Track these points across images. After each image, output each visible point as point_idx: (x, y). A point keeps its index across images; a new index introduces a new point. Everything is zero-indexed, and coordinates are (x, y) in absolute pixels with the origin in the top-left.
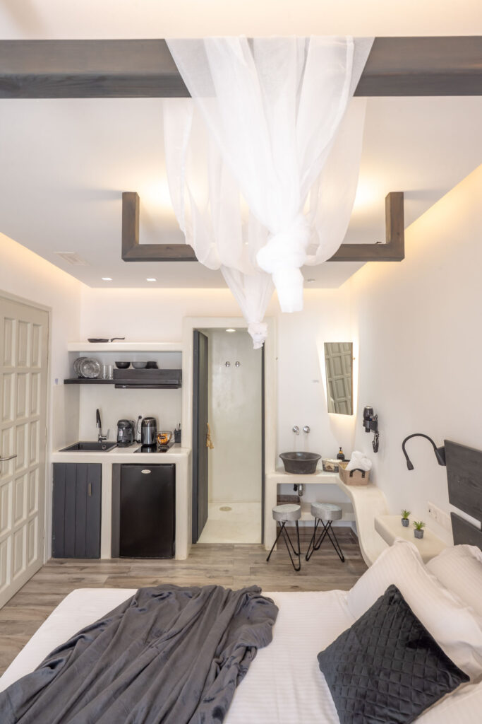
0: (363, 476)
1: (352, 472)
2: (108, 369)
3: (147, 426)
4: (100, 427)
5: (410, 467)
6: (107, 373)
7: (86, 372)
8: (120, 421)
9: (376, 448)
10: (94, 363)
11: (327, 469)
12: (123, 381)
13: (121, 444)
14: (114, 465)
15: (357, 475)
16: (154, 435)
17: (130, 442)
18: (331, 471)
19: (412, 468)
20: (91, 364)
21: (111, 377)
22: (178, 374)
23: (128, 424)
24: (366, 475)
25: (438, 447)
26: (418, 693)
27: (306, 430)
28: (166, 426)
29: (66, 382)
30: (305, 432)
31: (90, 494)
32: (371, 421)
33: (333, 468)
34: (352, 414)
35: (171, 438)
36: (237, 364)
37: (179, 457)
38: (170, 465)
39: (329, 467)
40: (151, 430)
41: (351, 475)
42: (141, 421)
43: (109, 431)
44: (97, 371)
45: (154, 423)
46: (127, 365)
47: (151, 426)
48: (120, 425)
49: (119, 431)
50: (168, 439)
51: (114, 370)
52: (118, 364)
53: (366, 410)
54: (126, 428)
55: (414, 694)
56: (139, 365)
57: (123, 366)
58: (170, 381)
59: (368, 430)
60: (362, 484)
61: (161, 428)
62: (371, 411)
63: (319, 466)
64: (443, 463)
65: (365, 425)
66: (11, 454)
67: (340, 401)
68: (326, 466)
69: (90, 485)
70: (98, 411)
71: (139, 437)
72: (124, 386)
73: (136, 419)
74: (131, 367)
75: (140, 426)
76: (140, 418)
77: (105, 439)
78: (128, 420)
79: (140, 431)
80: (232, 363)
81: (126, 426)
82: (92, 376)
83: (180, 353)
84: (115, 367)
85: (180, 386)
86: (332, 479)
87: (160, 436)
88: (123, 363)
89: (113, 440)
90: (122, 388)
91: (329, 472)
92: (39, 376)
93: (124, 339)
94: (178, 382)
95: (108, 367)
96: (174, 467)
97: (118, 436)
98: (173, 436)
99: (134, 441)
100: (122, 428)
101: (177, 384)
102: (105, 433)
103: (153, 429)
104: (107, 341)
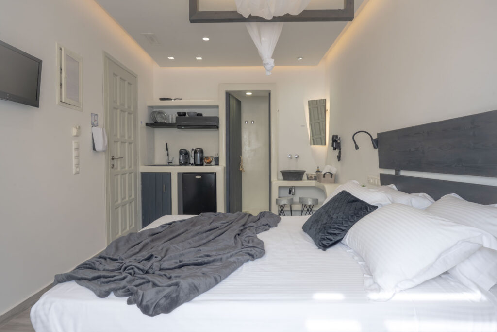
0: (331, 177)
1: (324, 174)
2: (172, 117)
3: (197, 153)
4: (168, 155)
5: (357, 147)
6: (172, 120)
7: (159, 119)
8: (181, 150)
9: (339, 158)
10: (164, 114)
11: (309, 178)
12: (182, 124)
13: (181, 164)
14: (178, 173)
15: (328, 177)
16: (202, 159)
17: (187, 163)
18: (312, 180)
19: (358, 148)
20: (162, 115)
21: (174, 121)
22: (216, 119)
23: (185, 151)
24: (333, 176)
25: (374, 138)
26: (352, 216)
27: (296, 156)
28: (209, 153)
29: (147, 125)
30: (296, 158)
31: (164, 191)
32: (336, 143)
34: (325, 144)
36: (253, 121)
37: (220, 170)
38: (213, 173)
39: (311, 177)
40: (200, 156)
41: (324, 177)
42: (193, 152)
43: (173, 158)
44: (166, 119)
45: (202, 151)
46: (185, 114)
47: (200, 153)
48: (181, 152)
49: (180, 156)
50: (211, 160)
51: (177, 118)
52: (179, 114)
53: (333, 137)
55: (350, 217)
56: (192, 114)
57: (181, 115)
58: (211, 124)
59: (335, 149)
60: (331, 183)
61: (206, 155)
62: (337, 136)
63: (305, 177)
64: (376, 147)
65: (333, 146)
67: (318, 138)
68: (309, 177)
69: (164, 186)
70: (166, 144)
71: (192, 161)
72: (183, 127)
73: (189, 150)
74: (187, 115)
75: (193, 155)
76: (193, 150)
77: (171, 163)
78: (185, 150)
79: (193, 157)
80: (250, 121)
81: (184, 153)
82: (163, 121)
83: (217, 107)
84: (177, 116)
85: (218, 128)
86: (313, 183)
87: (206, 158)
88: (182, 113)
89: (177, 162)
90: (182, 128)
91: (311, 180)
92: (132, 116)
93: (181, 99)
94: (216, 124)
95: (172, 116)
96: (215, 174)
97: (180, 159)
98: (214, 160)
99: (189, 163)
100: (182, 154)
101: (215, 126)
102: (171, 159)
103: (201, 154)
104: (171, 99)
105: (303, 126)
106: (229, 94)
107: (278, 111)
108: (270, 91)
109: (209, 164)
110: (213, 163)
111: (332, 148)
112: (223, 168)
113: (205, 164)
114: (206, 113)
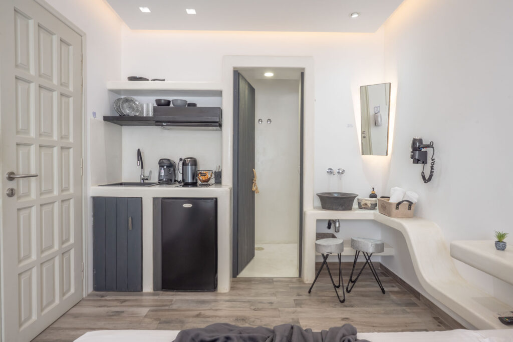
0: (410, 208)
1: (399, 204)
3: (187, 165)
4: (142, 167)
6: (148, 111)
7: (127, 111)
8: (161, 160)
10: (134, 103)
11: (363, 206)
12: (163, 118)
13: (161, 183)
14: (155, 199)
15: (404, 207)
16: (195, 175)
17: (171, 180)
18: (369, 209)
20: (131, 103)
21: (151, 114)
22: (218, 111)
23: (168, 162)
24: (413, 207)
27: (340, 171)
28: (207, 165)
29: (106, 119)
30: (339, 173)
31: (130, 229)
32: (420, 151)
33: (370, 205)
34: (387, 155)
35: (211, 176)
36: (269, 120)
37: (223, 193)
38: (212, 199)
39: (366, 204)
40: (192, 170)
41: (397, 208)
42: (181, 163)
43: (151, 172)
44: (137, 110)
45: (194, 162)
46: (168, 103)
47: (191, 165)
48: (161, 164)
49: (160, 170)
50: (209, 176)
51: (154, 107)
52: (159, 103)
53: (415, 141)
54: (167, 166)
56: (179, 103)
57: (163, 105)
58: (210, 119)
59: (416, 161)
60: (408, 217)
61: (201, 167)
62: (420, 141)
65: (413, 156)
66: (33, 172)
68: (362, 204)
69: (130, 219)
70: (139, 151)
71: (180, 177)
72: (164, 124)
73: (176, 160)
74: (171, 105)
75: (181, 167)
76: (181, 160)
77: (147, 179)
78: (169, 160)
79: (181, 171)
80: (265, 120)
81: (167, 165)
82: (132, 114)
83: (219, 93)
84: (156, 105)
85: (220, 125)
86: (370, 214)
87: (201, 173)
88: (163, 101)
89: (155, 179)
90: (162, 126)
91: (365, 209)
92: (71, 99)
93: (164, 80)
94: (218, 120)
95: (148, 105)
96: (216, 200)
97: (160, 175)
98: (213, 176)
99: (175, 181)
100: (163, 167)
101: (217, 122)
102: (147, 174)
103: (194, 167)
104: (148, 80)
105: (350, 126)
106: (239, 74)
107: (315, 100)
108: (304, 69)
109: (206, 183)
110: (213, 181)
111: (412, 160)
112: (229, 190)
113: (199, 182)
114: (202, 102)
